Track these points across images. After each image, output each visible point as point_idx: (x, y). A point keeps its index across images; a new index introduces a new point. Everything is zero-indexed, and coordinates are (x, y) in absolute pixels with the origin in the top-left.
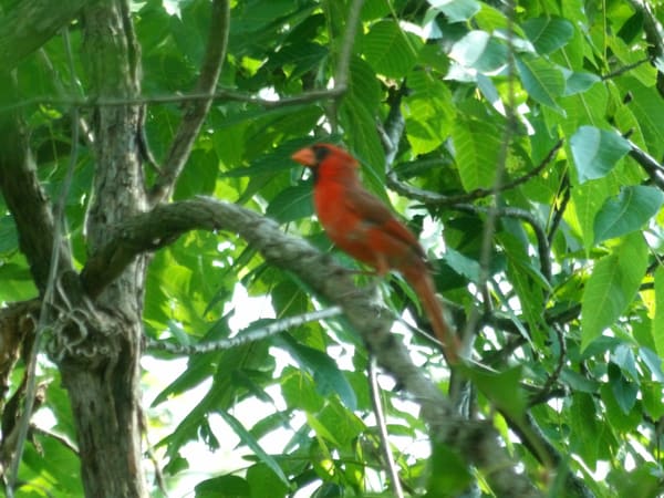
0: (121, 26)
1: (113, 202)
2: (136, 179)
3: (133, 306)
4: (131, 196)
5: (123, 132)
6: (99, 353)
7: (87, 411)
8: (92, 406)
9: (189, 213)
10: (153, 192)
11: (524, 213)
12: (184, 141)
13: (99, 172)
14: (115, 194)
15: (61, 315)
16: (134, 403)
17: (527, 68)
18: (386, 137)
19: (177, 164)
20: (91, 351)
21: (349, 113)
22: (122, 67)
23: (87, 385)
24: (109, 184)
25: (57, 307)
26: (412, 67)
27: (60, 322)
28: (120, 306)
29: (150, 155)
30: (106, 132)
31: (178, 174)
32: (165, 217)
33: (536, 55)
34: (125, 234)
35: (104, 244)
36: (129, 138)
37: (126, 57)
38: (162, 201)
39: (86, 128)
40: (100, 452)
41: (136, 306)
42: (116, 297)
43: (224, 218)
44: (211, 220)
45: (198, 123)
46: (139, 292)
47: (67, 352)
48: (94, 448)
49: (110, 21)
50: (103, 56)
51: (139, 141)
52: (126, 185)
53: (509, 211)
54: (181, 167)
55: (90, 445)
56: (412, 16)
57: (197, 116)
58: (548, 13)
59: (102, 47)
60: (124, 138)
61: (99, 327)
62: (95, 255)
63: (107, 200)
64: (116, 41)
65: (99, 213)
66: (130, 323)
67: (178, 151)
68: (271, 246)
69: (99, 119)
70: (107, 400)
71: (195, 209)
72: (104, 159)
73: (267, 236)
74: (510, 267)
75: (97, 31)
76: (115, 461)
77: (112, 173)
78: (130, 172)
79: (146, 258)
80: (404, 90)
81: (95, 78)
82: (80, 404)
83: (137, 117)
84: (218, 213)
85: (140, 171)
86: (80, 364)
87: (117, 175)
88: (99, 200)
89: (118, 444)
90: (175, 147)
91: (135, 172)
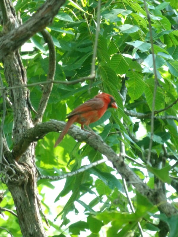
0: (18, 63)
1: (21, 125)
2: (28, 117)
3: (31, 162)
4: (27, 123)
5: (22, 100)
6: (20, 179)
7: (19, 200)
8: (20, 199)
9: (48, 126)
10: (35, 120)
11: (174, 117)
12: (44, 102)
13: (15, 115)
14: (21, 123)
15: (6, 167)
16: (35, 196)
17: (171, 65)
18: (121, 95)
19: (42, 110)
20: (17, 179)
21: (108, 88)
22: (20, 78)
23: (18, 191)
24: (19, 119)
25: (4, 164)
26: (128, 70)
27: (6, 170)
28: (27, 162)
29: (32, 108)
30: (16, 101)
31: (43, 113)
32: (40, 129)
33: (174, 60)
34: (26, 136)
35: (19, 140)
36: (24, 102)
37: (21, 74)
38: (38, 123)
39: (9, 100)
40: (25, 214)
41: (33, 162)
42: (25, 159)
43: (60, 127)
44: (56, 128)
45: (49, 95)
46: (33, 156)
47: (9, 180)
48: (23, 213)
49: (14, 62)
50: (12, 74)
51: (28, 103)
52: (25, 119)
53: (168, 117)
54: (44, 111)
55: (21, 213)
56: (127, 52)
57: (47, 92)
58: (175, 45)
59: (12, 71)
60: (23, 102)
61: (20, 170)
62: (16, 145)
63: (19, 125)
64: (16, 68)
65: (16, 130)
66: (31, 168)
67: (42, 105)
68: (77, 135)
69: (13, 97)
70: (26, 196)
71: (50, 124)
72: (16, 110)
73: (76, 131)
74: (171, 137)
75: (10, 66)
76: (30, 217)
77: (20, 115)
78: (26, 114)
79: (34, 144)
80: (126, 78)
81: (10, 82)
82: (16, 198)
83: (26, 95)
84: (58, 125)
85: (29, 113)
86: (15, 184)
87: (21, 116)
88: (16, 125)
89: (31, 211)
90: (41, 104)
91: (28, 114)
